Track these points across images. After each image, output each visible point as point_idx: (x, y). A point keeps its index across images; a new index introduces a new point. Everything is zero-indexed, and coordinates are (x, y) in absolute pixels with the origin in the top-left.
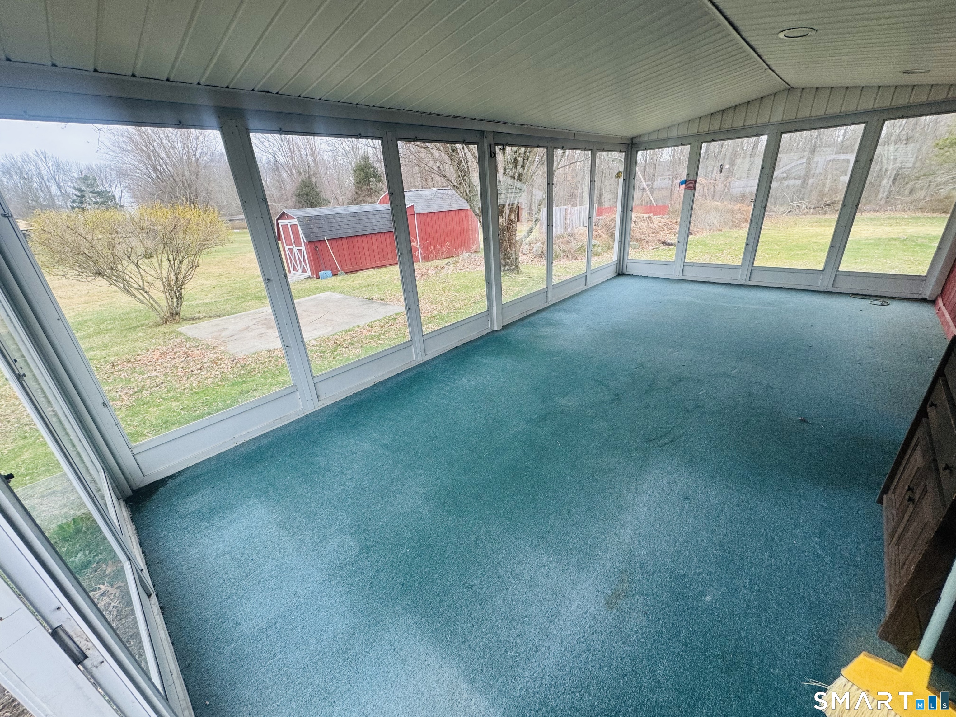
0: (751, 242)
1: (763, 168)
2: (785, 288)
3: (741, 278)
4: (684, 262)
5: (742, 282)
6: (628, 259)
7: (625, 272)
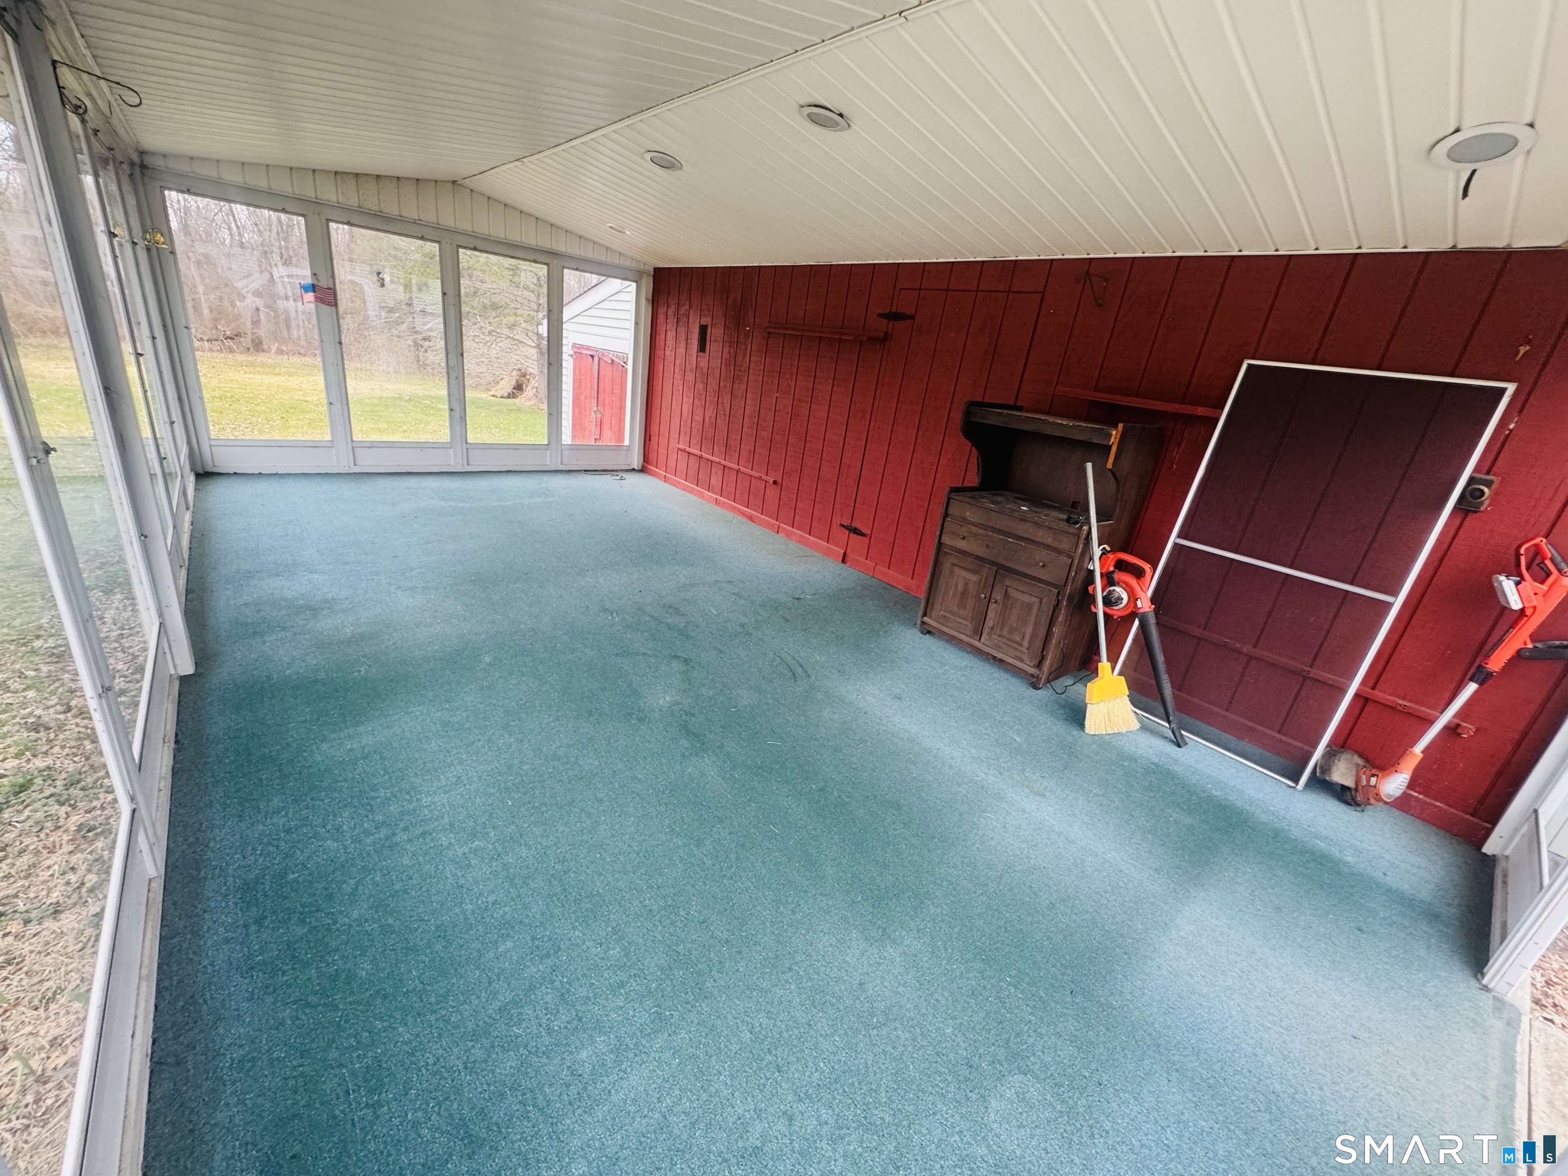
0: (456, 406)
1: (444, 294)
2: (515, 471)
3: (454, 462)
4: (352, 441)
5: (459, 469)
6: (210, 439)
7: (210, 469)
